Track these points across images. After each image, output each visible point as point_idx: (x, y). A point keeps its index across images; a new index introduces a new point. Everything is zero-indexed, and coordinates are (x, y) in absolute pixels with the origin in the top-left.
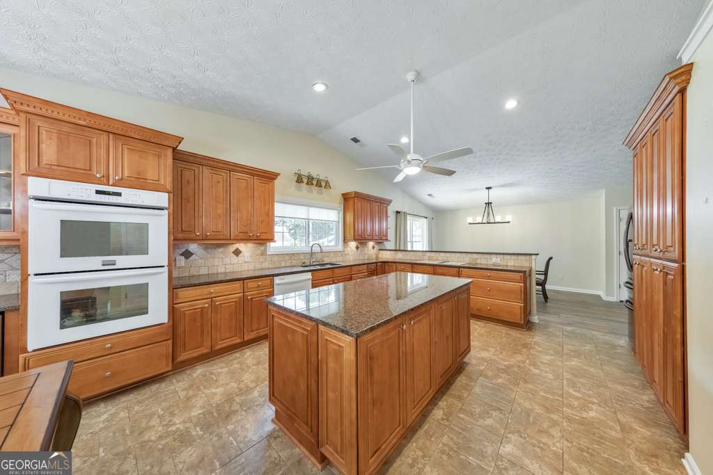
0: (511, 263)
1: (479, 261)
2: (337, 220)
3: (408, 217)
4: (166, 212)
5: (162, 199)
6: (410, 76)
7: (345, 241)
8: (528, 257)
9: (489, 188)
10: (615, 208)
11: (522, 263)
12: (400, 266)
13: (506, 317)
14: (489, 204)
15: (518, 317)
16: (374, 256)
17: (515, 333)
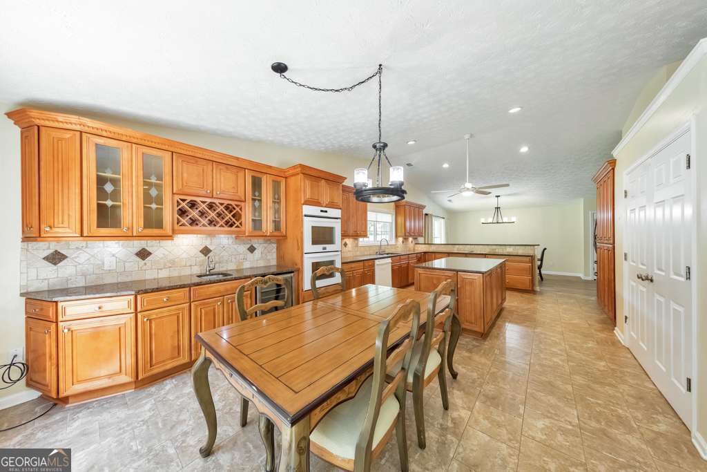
0: (521, 251)
1: (497, 251)
2: (391, 221)
3: (434, 218)
4: (339, 220)
5: (337, 213)
6: (467, 136)
7: (397, 236)
8: (532, 247)
9: (498, 196)
10: (590, 213)
11: (528, 251)
12: (437, 255)
13: (520, 286)
14: (498, 208)
15: (527, 286)
16: (412, 249)
17: (526, 296)
